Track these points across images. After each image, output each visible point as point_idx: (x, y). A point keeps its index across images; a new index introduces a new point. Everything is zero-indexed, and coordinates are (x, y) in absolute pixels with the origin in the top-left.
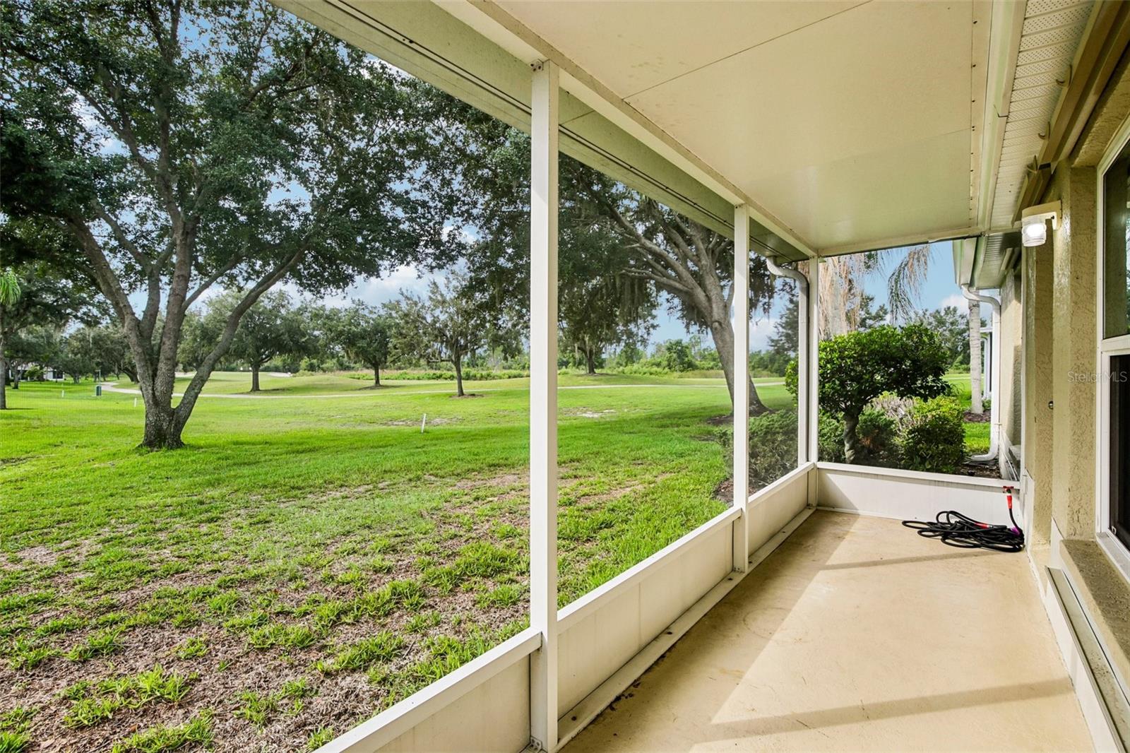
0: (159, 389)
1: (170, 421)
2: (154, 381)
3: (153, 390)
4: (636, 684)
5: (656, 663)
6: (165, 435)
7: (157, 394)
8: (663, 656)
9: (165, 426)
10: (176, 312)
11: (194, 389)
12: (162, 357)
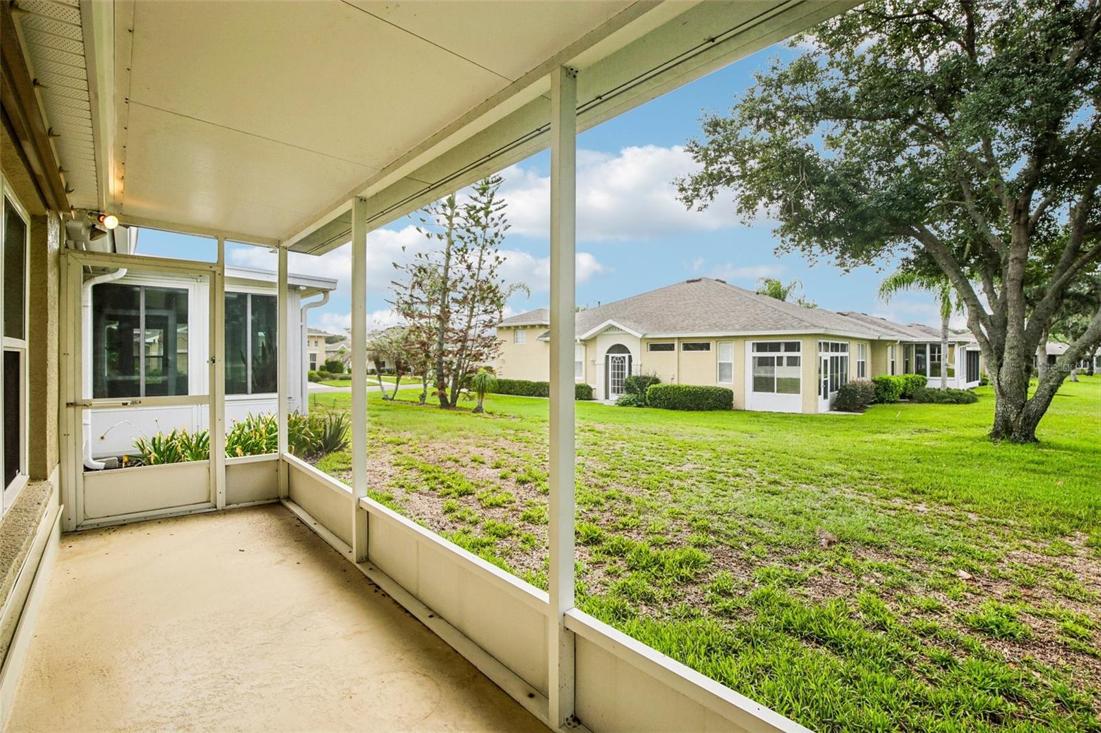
0: (1004, 379)
1: (1018, 414)
2: (999, 370)
3: (998, 379)
4: (385, 595)
5: (401, 607)
6: (1012, 428)
7: (1002, 384)
8: (407, 611)
9: (1012, 417)
10: (1015, 298)
11: (1048, 381)
12: (1006, 347)
